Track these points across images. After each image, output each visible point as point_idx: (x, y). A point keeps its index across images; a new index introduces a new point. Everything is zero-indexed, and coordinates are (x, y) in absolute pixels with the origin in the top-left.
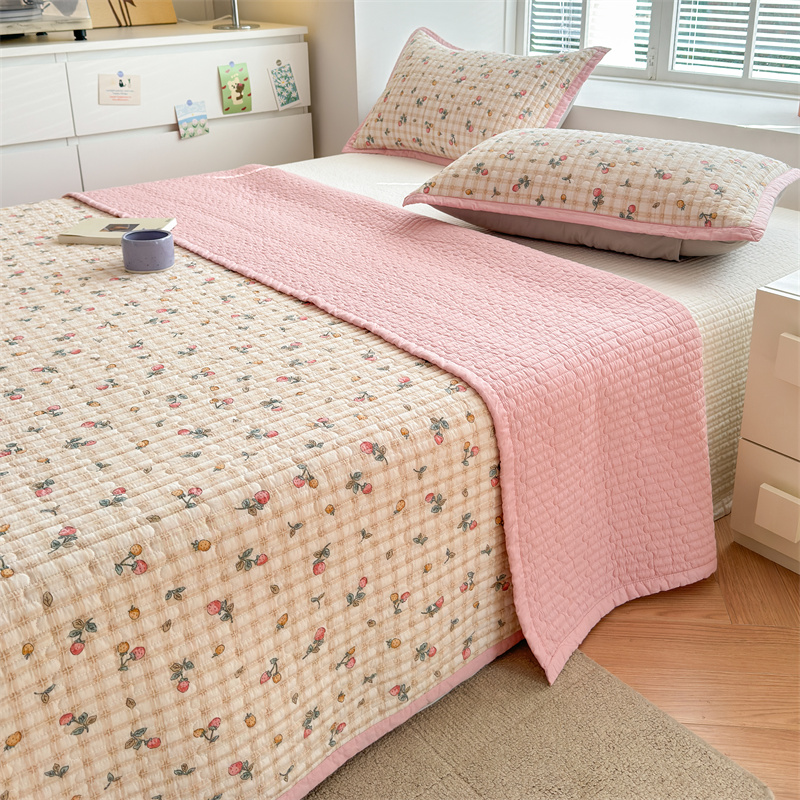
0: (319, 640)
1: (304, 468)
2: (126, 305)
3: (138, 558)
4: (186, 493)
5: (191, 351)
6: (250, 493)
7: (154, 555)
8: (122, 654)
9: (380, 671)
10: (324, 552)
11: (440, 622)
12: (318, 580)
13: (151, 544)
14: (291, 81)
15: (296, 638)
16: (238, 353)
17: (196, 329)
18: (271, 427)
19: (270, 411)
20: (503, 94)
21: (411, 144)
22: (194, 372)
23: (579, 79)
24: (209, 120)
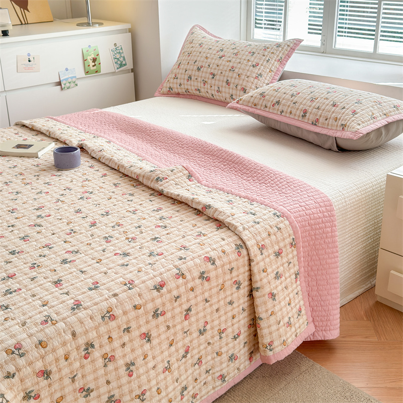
0: (187, 352)
1: (179, 269)
2: (65, 190)
3: (111, 313)
4: (127, 283)
5: (107, 213)
6: (156, 282)
7: (118, 312)
8: (105, 359)
9: (213, 367)
10: (189, 310)
11: (239, 343)
12: (186, 322)
13: (116, 307)
14: (122, 55)
15: (177, 351)
16: (131, 214)
17: (106, 202)
18: (159, 250)
19: (156, 243)
20: (246, 65)
21: (194, 92)
22: (112, 224)
23: (287, 57)
24: (78, 79)
